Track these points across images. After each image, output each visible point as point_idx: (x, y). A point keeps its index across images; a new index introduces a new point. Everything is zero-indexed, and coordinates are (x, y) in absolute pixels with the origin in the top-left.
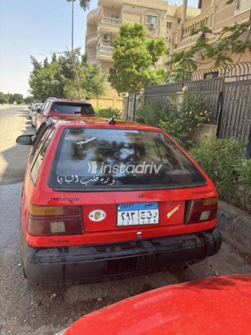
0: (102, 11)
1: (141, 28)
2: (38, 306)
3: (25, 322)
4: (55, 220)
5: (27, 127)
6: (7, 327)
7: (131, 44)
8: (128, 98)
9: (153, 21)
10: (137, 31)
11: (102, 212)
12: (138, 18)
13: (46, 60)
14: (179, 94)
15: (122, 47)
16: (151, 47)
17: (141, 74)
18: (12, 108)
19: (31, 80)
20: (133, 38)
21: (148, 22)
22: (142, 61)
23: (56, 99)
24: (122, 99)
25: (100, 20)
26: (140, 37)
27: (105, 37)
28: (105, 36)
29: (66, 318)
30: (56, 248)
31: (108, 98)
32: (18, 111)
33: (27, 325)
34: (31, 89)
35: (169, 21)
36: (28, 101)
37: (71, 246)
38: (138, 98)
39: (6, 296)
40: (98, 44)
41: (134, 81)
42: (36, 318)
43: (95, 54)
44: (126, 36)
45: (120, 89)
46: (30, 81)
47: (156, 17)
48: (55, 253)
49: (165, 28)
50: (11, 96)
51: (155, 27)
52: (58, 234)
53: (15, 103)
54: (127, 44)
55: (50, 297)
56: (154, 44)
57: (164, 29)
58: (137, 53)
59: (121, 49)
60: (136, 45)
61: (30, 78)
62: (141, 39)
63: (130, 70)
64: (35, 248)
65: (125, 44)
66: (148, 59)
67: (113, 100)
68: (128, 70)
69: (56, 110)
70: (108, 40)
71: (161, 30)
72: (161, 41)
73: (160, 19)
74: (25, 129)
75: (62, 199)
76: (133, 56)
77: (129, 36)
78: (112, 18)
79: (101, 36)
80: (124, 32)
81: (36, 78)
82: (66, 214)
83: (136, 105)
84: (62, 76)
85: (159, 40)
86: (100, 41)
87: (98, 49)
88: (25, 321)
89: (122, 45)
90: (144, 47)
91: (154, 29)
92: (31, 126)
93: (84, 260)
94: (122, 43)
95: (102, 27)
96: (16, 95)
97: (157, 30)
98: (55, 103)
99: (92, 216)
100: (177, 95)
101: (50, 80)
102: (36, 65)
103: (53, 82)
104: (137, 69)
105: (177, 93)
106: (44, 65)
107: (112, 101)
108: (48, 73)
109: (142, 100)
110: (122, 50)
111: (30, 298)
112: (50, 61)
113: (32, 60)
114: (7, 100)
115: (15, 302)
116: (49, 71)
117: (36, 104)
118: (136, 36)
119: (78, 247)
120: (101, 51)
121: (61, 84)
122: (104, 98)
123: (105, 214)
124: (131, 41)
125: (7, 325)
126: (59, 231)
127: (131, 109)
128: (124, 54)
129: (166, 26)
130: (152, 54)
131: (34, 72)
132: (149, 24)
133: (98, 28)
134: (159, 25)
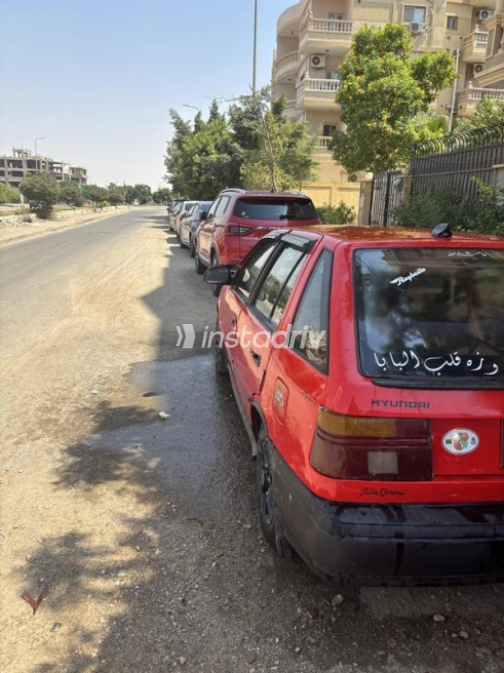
0: (310, 7)
1: (399, 34)
2: (313, 618)
3: (299, 652)
4: (380, 447)
5: (172, 249)
6: (267, 658)
7: (380, 69)
8: (373, 182)
9: (418, 17)
10: (391, 41)
11: (471, 435)
12: (385, 13)
13: (199, 115)
14: (497, 169)
15: (359, 78)
16: (419, 72)
17: (398, 133)
18: (132, 212)
19: (170, 157)
20: (381, 56)
21: (406, 20)
22: (402, 104)
23: (244, 192)
24: (358, 185)
25: (305, 26)
26: (396, 53)
27: (316, 59)
28: (314, 59)
29: (381, 653)
30: (376, 507)
31: (321, 185)
32: (146, 217)
33: (304, 660)
34: (170, 175)
35: (453, 15)
36: (161, 197)
37: (407, 504)
38: (396, 181)
39: (242, 589)
40: (300, 75)
41: (383, 146)
42: (317, 644)
43: (294, 97)
44: (368, 52)
45: (353, 166)
46: (167, 160)
47: (424, 8)
48: (377, 518)
49: (444, 29)
50: (128, 189)
51: (421, 30)
52: (382, 477)
53: (136, 202)
54: (370, 70)
55: (330, 602)
56: (428, 65)
57: (440, 32)
58: (393, 88)
59: (356, 81)
60: (389, 70)
61: (166, 154)
62: (399, 57)
63: (375, 123)
64: (333, 503)
65: (366, 69)
66: (416, 97)
67: (329, 188)
68: (371, 125)
69: (244, 214)
70: (320, 65)
71: (434, 35)
72: (444, 56)
73: (434, 12)
74: (170, 253)
75: (394, 403)
76: (382, 95)
77: (374, 52)
78: (331, 20)
79: (306, 59)
80: (362, 44)
81: (179, 152)
82: (403, 435)
83: (391, 197)
84: (236, 145)
85: (439, 55)
86: (305, 70)
87: (300, 86)
88: (297, 649)
89: (359, 73)
90: (406, 72)
91: (419, 34)
92: (178, 245)
93: (442, 538)
94: (359, 68)
95: (309, 39)
96: (139, 187)
97: (426, 35)
98: (242, 200)
99: (449, 442)
100: (491, 170)
101: (208, 154)
102: (181, 127)
103: (214, 157)
104: (391, 121)
105: (495, 166)
106: (196, 126)
107: (328, 191)
108: (204, 141)
109: (405, 186)
110: (359, 83)
111: (292, 599)
112: (205, 118)
113: (174, 118)
114: (123, 198)
115: (264, 604)
116: (205, 137)
117: (185, 203)
118: (389, 51)
119: (420, 506)
120: (307, 89)
121: (234, 160)
122: (314, 184)
123: (477, 440)
124: (378, 62)
125: (266, 654)
126: (386, 472)
127: (378, 204)
128: (362, 91)
129: (445, 25)
130: (424, 86)
131: (175, 141)
132: (407, 24)
133: (302, 44)
134: (430, 25)
